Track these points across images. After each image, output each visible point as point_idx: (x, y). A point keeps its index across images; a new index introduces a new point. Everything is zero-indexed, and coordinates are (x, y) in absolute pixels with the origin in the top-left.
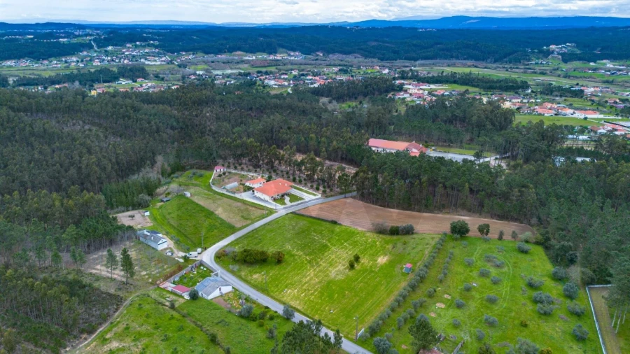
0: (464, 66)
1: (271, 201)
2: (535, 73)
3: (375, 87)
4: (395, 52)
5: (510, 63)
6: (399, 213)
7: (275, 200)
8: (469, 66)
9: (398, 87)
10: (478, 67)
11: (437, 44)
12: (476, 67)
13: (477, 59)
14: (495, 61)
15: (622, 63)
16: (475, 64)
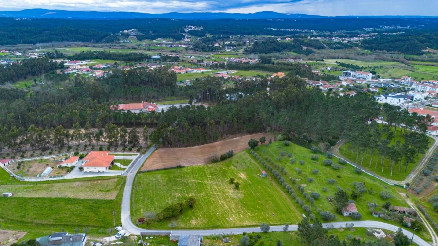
0: (78, 46)
1: (108, 171)
2: (129, 48)
3: (41, 67)
4: (11, 38)
5: (107, 42)
6: (200, 148)
7: (110, 168)
8: (82, 46)
9: (60, 65)
10: (88, 46)
11: (45, 30)
12: (86, 46)
13: (83, 41)
14: (97, 42)
15: (168, 40)
16: (86, 45)
